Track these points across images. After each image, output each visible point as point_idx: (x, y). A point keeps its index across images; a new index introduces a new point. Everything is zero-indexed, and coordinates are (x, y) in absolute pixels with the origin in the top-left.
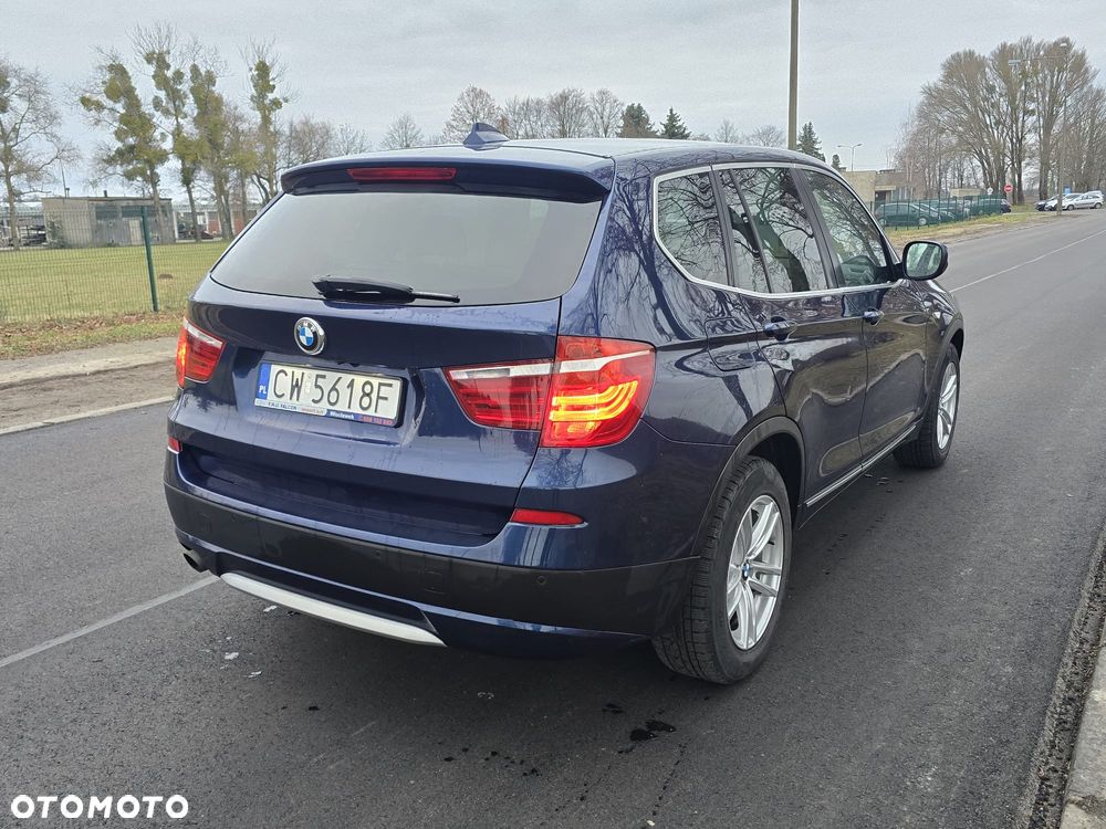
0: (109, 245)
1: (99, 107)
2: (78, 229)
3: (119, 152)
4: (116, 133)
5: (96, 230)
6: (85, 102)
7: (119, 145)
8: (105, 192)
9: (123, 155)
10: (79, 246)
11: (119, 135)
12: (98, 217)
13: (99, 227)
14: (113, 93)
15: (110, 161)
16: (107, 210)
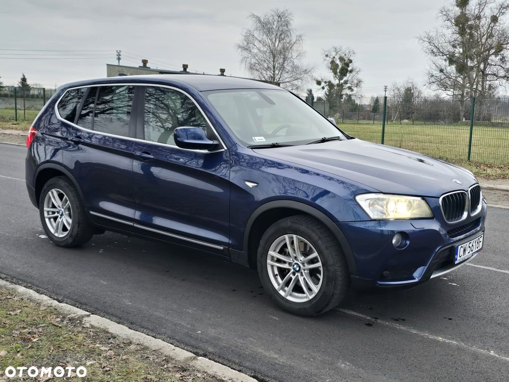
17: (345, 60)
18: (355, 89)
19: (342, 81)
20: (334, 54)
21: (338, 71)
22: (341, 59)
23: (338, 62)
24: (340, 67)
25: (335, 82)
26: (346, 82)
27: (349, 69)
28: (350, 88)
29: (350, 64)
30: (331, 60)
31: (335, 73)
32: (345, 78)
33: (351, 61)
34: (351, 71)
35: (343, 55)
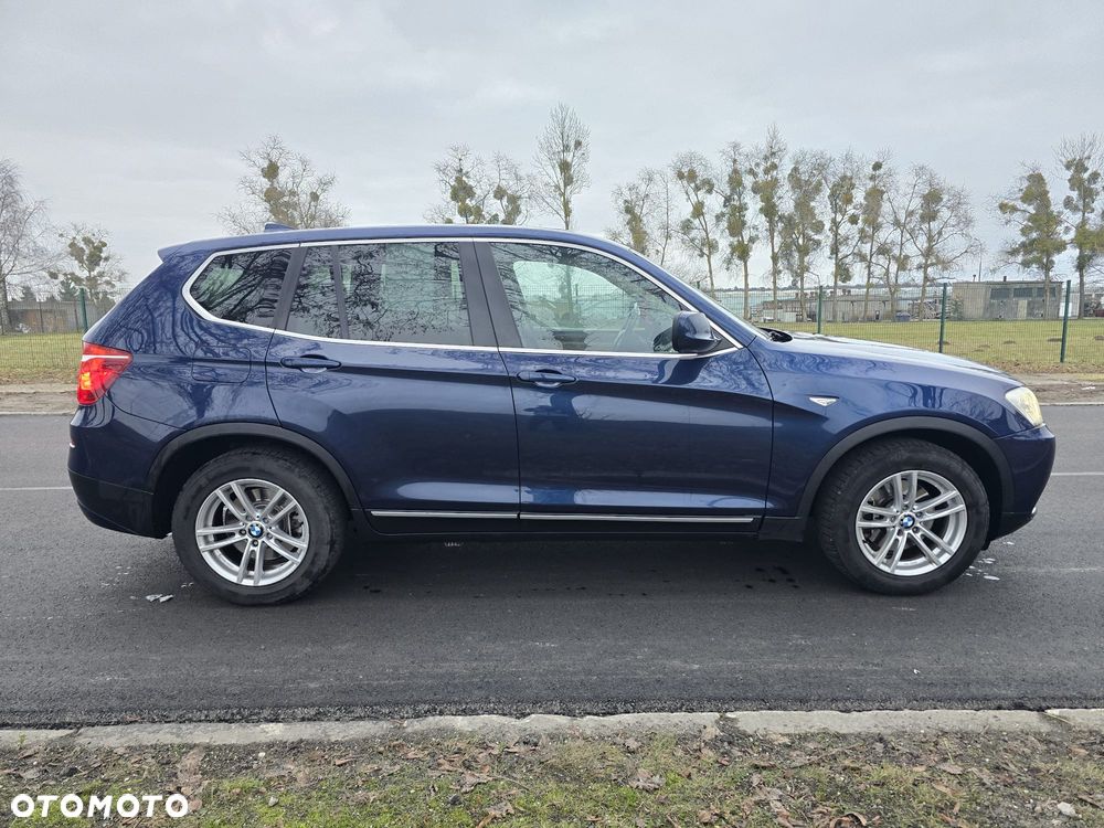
0: (997, 320)
1: (1014, 209)
2: (974, 307)
3: (1023, 245)
4: (1022, 230)
5: (989, 307)
6: (1003, 207)
7: (1023, 239)
8: (1005, 278)
9: (1026, 247)
10: (973, 320)
11: (1024, 231)
12: (992, 297)
13: (992, 305)
14: (1027, 197)
15: (1014, 252)
16: (1002, 291)
17: (93, 243)
18: (118, 284)
19: (94, 273)
20: (73, 233)
21: (85, 258)
22: (87, 241)
23: (82, 245)
24: (87, 252)
25: (84, 274)
26: (101, 274)
27: (103, 255)
28: (108, 283)
29: (104, 249)
30: (69, 242)
31: (81, 261)
32: (98, 269)
33: (105, 245)
34: (106, 259)
35: (89, 235)
